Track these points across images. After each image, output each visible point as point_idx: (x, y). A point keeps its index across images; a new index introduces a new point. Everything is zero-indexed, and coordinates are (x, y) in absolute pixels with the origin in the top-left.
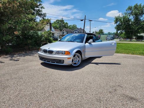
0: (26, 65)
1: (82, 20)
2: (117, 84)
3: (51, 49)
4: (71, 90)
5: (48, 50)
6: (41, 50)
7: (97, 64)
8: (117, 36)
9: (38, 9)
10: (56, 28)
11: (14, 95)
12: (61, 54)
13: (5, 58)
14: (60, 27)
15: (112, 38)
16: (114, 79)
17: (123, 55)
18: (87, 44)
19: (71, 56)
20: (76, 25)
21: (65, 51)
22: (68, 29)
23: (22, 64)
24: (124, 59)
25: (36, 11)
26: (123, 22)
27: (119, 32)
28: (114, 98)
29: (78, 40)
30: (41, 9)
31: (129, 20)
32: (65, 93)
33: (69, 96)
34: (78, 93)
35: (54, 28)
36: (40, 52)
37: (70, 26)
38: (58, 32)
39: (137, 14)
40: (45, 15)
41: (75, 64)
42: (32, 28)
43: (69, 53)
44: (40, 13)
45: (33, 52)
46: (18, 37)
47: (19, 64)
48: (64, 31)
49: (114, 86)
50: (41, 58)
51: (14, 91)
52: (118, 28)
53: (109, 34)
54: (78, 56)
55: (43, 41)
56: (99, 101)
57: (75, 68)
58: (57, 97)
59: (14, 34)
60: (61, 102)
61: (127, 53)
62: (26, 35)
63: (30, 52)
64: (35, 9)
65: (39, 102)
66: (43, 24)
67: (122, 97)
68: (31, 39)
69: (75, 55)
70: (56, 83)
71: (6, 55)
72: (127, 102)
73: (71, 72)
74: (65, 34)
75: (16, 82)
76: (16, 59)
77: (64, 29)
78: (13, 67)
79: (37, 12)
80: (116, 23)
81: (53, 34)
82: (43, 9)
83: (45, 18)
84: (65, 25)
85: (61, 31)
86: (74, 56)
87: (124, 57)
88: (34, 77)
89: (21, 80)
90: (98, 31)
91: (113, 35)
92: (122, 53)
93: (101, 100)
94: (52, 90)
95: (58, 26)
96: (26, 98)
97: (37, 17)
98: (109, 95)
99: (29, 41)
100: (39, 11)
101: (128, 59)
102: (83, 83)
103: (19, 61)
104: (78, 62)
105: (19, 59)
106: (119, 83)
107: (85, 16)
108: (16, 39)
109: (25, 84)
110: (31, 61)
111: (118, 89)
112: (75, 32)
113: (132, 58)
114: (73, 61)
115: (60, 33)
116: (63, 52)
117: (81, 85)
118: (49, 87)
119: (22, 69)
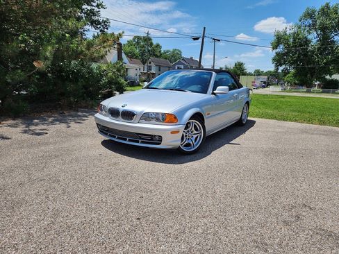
2: (300, 201)
3: (129, 108)
4: (187, 214)
5: (121, 109)
6: (102, 110)
8: (276, 78)
9: (89, 8)
10: (131, 56)
11: (39, 227)
12: (154, 121)
13: (12, 126)
14: (142, 54)
15: (265, 83)
16: (289, 187)
17: (299, 125)
19: (180, 127)
20: (180, 51)
21: (163, 115)
22: (161, 59)
23: (55, 143)
24: (304, 136)
25: (85, 13)
26: (293, 46)
27: (281, 69)
28: (298, 238)
29: (195, 87)
30: (96, 9)
31: (307, 42)
32: (171, 224)
33: (184, 232)
34: (205, 224)
35: (128, 56)
36: (101, 114)
37: (165, 52)
38: (137, 66)
39: (326, 28)
40: (105, 24)
41: (188, 145)
42: (77, 55)
43: (175, 118)
44: (95, 18)
45: (80, 114)
46: (42, 74)
47: (47, 144)
48: (152, 64)
49: (293, 207)
50: (103, 129)
51: (40, 216)
52: (279, 60)
53: (258, 73)
54: (195, 126)
55: (104, 86)
56: (263, 246)
57: (189, 157)
58: (153, 233)
59: (33, 66)
60: (163, 247)
61: (309, 122)
62: (61, 70)
63: (73, 113)
64: (83, 7)
66: (105, 44)
67: (319, 237)
68: (75, 81)
69: (189, 123)
70: (144, 195)
71: (14, 119)
73: (179, 165)
74: (153, 71)
75: (43, 192)
76: (38, 128)
77: (152, 58)
78: (32, 151)
79: (88, 14)
80: (277, 48)
81: (126, 70)
82: (102, 10)
83: (106, 30)
84: (153, 51)
85: (144, 63)
86: (187, 126)
87: (303, 131)
88: (88, 179)
89: (55, 185)
90: (232, 66)
91: (266, 77)
92: (296, 121)
93: (266, 244)
94: (136, 215)
95: (137, 51)
96: (72, 236)
97: (87, 27)
98: (285, 230)
99: (70, 87)
100: (92, 13)
101: (312, 136)
102: (213, 197)
103: (47, 135)
104: (195, 140)
105: (45, 131)
106: (304, 197)
107: (205, 28)
108: (37, 79)
109: (65, 197)
110: (76, 136)
111: (304, 214)
112: (178, 68)
113: (323, 135)
114: (182, 139)
115: (142, 69)
116: (160, 115)
117: (210, 201)
118: (127, 207)
119: (56, 156)
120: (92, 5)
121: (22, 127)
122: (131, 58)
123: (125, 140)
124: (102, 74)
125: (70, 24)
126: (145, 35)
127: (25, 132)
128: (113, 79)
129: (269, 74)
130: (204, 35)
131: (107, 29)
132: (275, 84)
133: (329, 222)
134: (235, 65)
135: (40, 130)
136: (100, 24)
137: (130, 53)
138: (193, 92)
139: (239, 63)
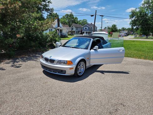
0: (28, 72)
1: (92, 16)
2: (120, 102)
4: (69, 108)
6: (43, 58)
7: (102, 72)
8: (132, 31)
9: (45, 3)
10: (64, 23)
12: (62, 64)
13: (7, 63)
14: (69, 22)
15: (126, 34)
16: (118, 94)
17: (134, 59)
20: (86, 20)
22: (78, 25)
23: (24, 72)
24: (134, 66)
26: (140, 17)
30: (48, 4)
35: (62, 23)
37: (79, 21)
40: (52, 10)
44: (47, 8)
45: (37, 55)
47: (20, 72)
48: (74, 27)
49: (116, 105)
51: (11, 108)
53: (124, 29)
55: (49, 41)
59: (16, 37)
62: (30, 35)
64: (42, 3)
70: (54, 98)
74: (74, 30)
77: (74, 24)
78: (14, 76)
79: (44, 6)
80: (132, 18)
81: (61, 31)
82: (50, 4)
84: (74, 20)
85: (70, 26)
88: (33, 91)
89: (20, 93)
91: (127, 31)
94: (48, 109)
95: (67, 21)
99: (33, 44)
100: (46, 5)
101: (138, 66)
102: (83, 100)
103: (21, 67)
105: (21, 65)
106: (123, 99)
107: (96, 11)
109: (22, 99)
110: (33, 68)
111: (120, 108)
112: (85, 28)
113: (143, 65)
114: (78, 70)
115: (69, 29)
116: (66, 61)
117: (81, 102)
118: (46, 105)
119: (23, 79)
120: (46, 2)
121: (11, 64)
122: (64, 24)
123: (51, 71)
124: (47, 37)
125: (34, 15)
126: (70, 14)
127: (12, 66)
128: (52, 39)
129: (129, 29)
130: (96, 14)
131: (53, 12)
132: (131, 34)
134: (112, 26)
135: (19, 65)
136: (50, 10)
138: (81, 49)
139: (114, 25)
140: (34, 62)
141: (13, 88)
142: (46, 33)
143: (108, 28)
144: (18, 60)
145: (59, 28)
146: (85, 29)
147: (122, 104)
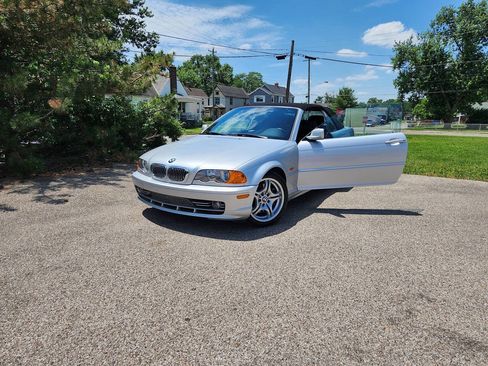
0: (93, 217)
1: (281, 58)
2: (415, 289)
3: (179, 163)
4: (255, 311)
5: (168, 165)
6: (142, 167)
7: (337, 212)
8: (400, 111)
9: (128, 17)
10: (190, 84)
11: (50, 334)
12: (213, 182)
13: (19, 192)
14: (205, 81)
15: (384, 117)
16: (402, 270)
17: (426, 179)
18: (303, 144)
19: (250, 189)
20: (259, 75)
21: (226, 172)
22: (234, 87)
23: (78, 215)
24: (432, 195)
25: (122, 25)
26: (423, 63)
27: (407, 96)
28: (407, 343)
29: (273, 131)
30: (139, 19)
31: (443, 57)
32: (232, 325)
33: (249, 337)
34: (280, 325)
35: (185, 84)
36: (141, 172)
37: (238, 78)
38: (198, 99)
39: (471, 35)
40: (152, 39)
41: (263, 213)
42: (111, 86)
43: (243, 176)
45: (116, 171)
46: (62, 117)
47: (67, 216)
48: (221, 95)
49: (404, 298)
50: (145, 194)
51: (53, 318)
52: (404, 84)
53: (374, 103)
54: (272, 186)
55: (150, 131)
56: (356, 353)
57: (265, 230)
58: (206, 339)
59: (48, 107)
60: (219, 358)
61: (441, 174)
62: (88, 110)
63: (104, 169)
64: (120, 17)
65: (140, 360)
66: (148, 71)
67: (437, 340)
68: (108, 124)
69: (264, 182)
70: (198, 286)
71: (22, 182)
72: (455, 360)
73: (249, 242)
74: (222, 105)
75: (58, 285)
76: (55, 194)
77: (221, 86)
78: (46, 226)
79: (127, 28)
80: (399, 67)
81: (182, 105)
83: (152, 49)
84: (222, 75)
85: (209, 95)
86: (261, 187)
87: (431, 188)
88: (121, 265)
89: (76, 274)
90: (335, 94)
91: (386, 109)
92: (422, 173)
93: (361, 351)
94: (184, 314)
95: (198, 78)
96: (96, 346)
98: (389, 332)
99: (101, 134)
100: (132, 24)
101: (444, 195)
102: (294, 287)
103: (67, 204)
104: (273, 206)
105: (66, 198)
106: (422, 284)
107: (293, 42)
108: (55, 124)
109: (89, 291)
110: (108, 204)
111: (419, 308)
112: (258, 100)
114: (254, 205)
115: (206, 101)
116: (223, 173)
117: (289, 293)
118: (173, 303)
119: (79, 234)
120: (133, 13)
121: (34, 194)
122: (190, 87)
123: (175, 208)
124: (144, 115)
125: (100, 45)
126: (209, 54)
127: (39, 199)
128: (161, 120)
129: (390, 104)
130: (292, 51)
131: (155, 46)
132: (398, 119)
133: (454, 319)
134: (341, 93)
135: (59, 196)
136: (145, 39)
137: (188, 79)
138: (269, 138)
139: (345, 89)
140: (109, 188)
141: (51, 260)
142: (141, 104)
143: (327, 98)
144: (56, 184)
145: (176, 96)
146: (255, 101)
147: (422, 296)
